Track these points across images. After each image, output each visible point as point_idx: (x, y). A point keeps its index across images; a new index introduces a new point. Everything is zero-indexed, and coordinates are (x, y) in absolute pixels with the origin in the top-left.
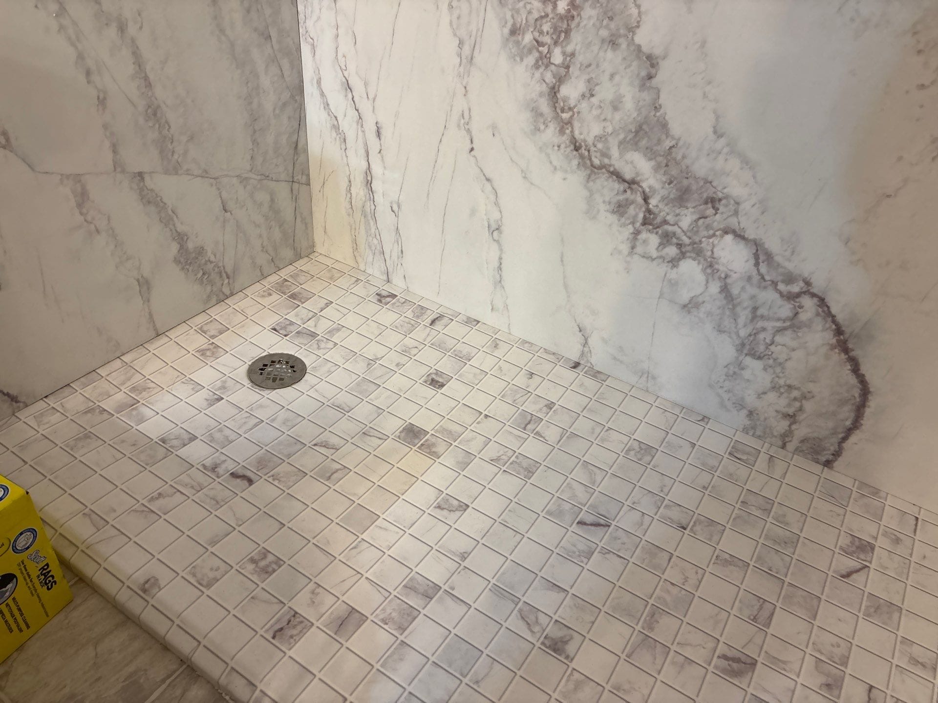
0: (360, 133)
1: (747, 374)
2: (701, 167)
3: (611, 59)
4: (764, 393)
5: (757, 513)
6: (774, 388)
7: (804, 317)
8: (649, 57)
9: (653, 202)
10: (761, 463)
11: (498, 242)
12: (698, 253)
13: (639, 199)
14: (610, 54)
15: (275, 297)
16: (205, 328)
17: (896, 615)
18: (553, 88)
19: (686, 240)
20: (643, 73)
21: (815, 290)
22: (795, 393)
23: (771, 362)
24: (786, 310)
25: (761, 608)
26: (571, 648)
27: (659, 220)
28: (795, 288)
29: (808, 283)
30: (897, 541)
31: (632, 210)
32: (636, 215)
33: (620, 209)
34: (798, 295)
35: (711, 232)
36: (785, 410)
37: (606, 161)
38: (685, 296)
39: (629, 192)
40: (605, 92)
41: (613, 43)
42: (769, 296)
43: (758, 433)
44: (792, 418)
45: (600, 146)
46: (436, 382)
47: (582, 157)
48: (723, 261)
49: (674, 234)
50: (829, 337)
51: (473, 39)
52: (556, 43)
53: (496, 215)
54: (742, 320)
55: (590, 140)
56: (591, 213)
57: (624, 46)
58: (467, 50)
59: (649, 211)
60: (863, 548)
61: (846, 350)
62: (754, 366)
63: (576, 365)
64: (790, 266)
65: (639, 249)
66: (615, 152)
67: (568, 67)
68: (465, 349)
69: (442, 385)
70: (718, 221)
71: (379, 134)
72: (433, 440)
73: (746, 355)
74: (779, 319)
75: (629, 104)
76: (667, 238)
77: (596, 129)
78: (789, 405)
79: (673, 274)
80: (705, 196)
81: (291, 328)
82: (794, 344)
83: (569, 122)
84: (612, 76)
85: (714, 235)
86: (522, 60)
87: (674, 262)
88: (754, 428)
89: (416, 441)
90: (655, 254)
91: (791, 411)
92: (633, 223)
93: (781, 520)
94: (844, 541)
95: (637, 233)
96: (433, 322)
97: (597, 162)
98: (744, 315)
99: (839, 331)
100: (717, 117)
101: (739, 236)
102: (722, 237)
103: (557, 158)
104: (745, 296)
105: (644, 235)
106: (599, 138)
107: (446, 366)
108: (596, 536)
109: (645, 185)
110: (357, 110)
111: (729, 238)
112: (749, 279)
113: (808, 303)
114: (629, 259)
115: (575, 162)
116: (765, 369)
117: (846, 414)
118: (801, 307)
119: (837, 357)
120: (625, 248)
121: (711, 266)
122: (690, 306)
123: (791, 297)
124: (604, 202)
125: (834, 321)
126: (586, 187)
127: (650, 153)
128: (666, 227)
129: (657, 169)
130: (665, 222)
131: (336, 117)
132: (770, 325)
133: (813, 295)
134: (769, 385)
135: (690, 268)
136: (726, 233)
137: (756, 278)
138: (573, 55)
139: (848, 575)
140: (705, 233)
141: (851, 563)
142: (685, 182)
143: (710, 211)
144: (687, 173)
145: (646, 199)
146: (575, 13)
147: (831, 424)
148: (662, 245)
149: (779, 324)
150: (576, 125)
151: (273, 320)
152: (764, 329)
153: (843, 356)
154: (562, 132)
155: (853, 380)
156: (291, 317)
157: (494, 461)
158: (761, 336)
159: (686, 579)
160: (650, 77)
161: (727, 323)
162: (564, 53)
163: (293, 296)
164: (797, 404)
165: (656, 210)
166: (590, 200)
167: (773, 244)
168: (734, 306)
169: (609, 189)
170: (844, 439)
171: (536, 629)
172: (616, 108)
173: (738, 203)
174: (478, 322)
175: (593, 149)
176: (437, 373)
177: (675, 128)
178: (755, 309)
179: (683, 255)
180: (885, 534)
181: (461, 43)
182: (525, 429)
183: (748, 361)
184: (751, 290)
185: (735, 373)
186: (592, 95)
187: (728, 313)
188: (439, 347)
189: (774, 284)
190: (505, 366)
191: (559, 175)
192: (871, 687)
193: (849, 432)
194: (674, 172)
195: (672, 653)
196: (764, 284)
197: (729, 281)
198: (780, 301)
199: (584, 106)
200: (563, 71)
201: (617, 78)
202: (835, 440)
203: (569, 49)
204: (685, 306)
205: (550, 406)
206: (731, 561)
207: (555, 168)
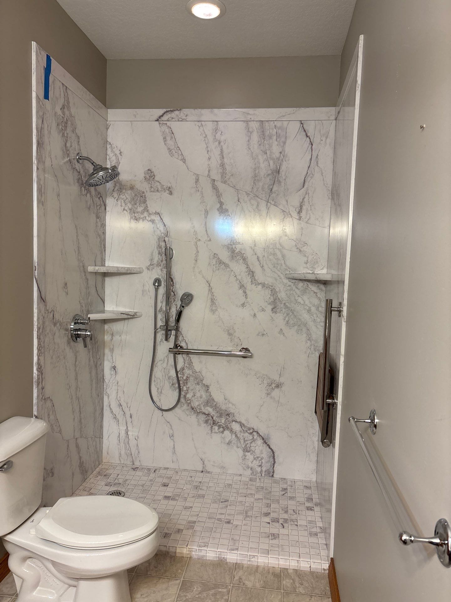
0: (124, 418)
1: (247, 457)
2: (224, 407)
3: (198, 387)
4: (253, 461)
5: (261, 489)
6: (255, 459)
7: (255, 437)
8: (207, 386)
9: (214, 418)
10: (258, 480)
11: (173, 440)
12: (228, 428)
13: (211, 418)
14: (198, 386)
15: (99, 477)
16: (85, 489)
17: (295, 498)
18: (185, 396)
19: (225, 426)
20: (206, 389)
21: (255, 430)
22: (260, 459)
23: (252, 452)
24: (251, 437)
25: (268, 505)
26: (231, 522)
27: (216, 422)
28: (251, 431)
29: (253, 429)
30: (292, 486)
31: (209, 421)
32: (211, 423)
33: (206, 422)
34: (252, 432)
35: (229, 422)
36: (259, 464)
37: (201, 410)
38: (227, 441)
39: (208, 417)
40: (198, 395)
41: (198, 384)
42: (247, 434)
43: (255, 474)
44: (260, 466)
45: (199, 407)
46: (165, 485)
47: (194, 411)
48: (234, 429)
49: (221, 425)
50: (262, 441)
51: (161, 387)
52: (184, 386)
53: (171, 432)
54: (242, 443)
55: (196, 406)
56: (199, 425)
57: (201, 384)
58: (160, 390)
59: (214, 421)
60: (285, 489)
61: (266, 443)
62: (248, 454)
63: (202, 472)
64: (249, 426)
65: (213, 431)
66: (203, 408)
67: (188, 390)
68: (169, 476)
69: (168, 486)
70: (230, 419)
71: (131, 417)
72: (174, 497)
73: (246, 452)
74: (250, 440)
75: (204, 396)
76: (220, 427)
77: (197, 403)
78: (259, 463)
79: (223, 436)
80: (226, 414)
81: (111, 484)
82: (255, 445)
83: (190, 403)
84: (199, 391)
85: (230, 423)
86: (176, 391)
87: (223, 432)
88: (253, 473)
89: (169, 499)
90: (217, 431)
91: (260, 464)
92: (210, 425)
93: (266, 489)
94: (281, 489)
95: (212, 427)
96: (154, 471)
97: (198, 411)
98: (242, 441)
99: (263, 439)
100: (224, 396)
101: (236, 422)
102: (232, 423)
103: (188, 412)
104: (241, 436)
105: (214, 427)
106: (198, 405)
107: (165, 481)
108: (226, 503)
109: (211, 414)
110: (124, 411)
111: (234, 422)
112: (241, 431)
113: (255, 434)
114: (211, 434)
115: (193, 412)
116: (251, 454)
117: (272, 460)
118: (254, 435)
119: (265, 445)
120: (210, 432)
121: (231, 431)
122: (229, 443)
123: (251, 433)
124: (202, 421)
125: (261, 437)
126: (196, 418)
127: (211, 407)
128: (219, 423)
129: (213, 410)
130: (218, 422)
131: (115, 415)
132: (249, 442)
133: (255, 432)
134: (253, 459)
135: (227, 432)
136: (233, 422)
137: (242, 431)
138: (189, 387)
139: (284, 495)
140: (228, 423)
141: (284, 493)
142: (221, 412)
143: (228, 417)
144: (221, 409)
145: (212, 418)
146: (188, 379)
147: (270, 464)
148: (219, 429)
149: (250, 441)
150: (192, 403)
151: (103, 483)
152: (248, 444)
153: (266, 445)
154: (188, 406)
155: (270, 450)
156: (109, 481)
157: (193, 497)
158: (248, 446)
159: (250, 505)
160: (208, 390)
161: (239, 445)
162: (186, 388)
163: (105, 475)
164: (261, 461)
165: (215, 420)
166: (198, 421)
167: (243, 421)
168: (239, 440)
169: (202, 418)
170: (274, 467)
171: (222, 521)
172: (201, 398)
173: (234, 414)
174: (168, 468)
175: (197, 408)
176: (164, 483)
177: (216, 400)
178: (244, 439)
179: (224, 430)
180: (289, 486)
181: (158, 389)
182: (197, 489)
183: (247, 453)
184: (242, 434)
185: (244, 458)
186: (195, 396)
187: (238, 442)
188: (160, 477)
189: (247, 431)
190: (183, 477)
191: (189, 416)
192: (294, 510)
193: (274, 464)
194: (218, 410)
195: (253, 516)
196: (245, 432)
197: (237, 433)
198: (249, 435)
199: (193, 398)
200: (187, 391)
201: (200, 391)
202: (272, 468)
203: (188, 386)
204: (228, 444)
205: (200, 482)
206: (259, 499)
207: (188, 415)
